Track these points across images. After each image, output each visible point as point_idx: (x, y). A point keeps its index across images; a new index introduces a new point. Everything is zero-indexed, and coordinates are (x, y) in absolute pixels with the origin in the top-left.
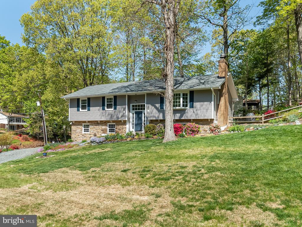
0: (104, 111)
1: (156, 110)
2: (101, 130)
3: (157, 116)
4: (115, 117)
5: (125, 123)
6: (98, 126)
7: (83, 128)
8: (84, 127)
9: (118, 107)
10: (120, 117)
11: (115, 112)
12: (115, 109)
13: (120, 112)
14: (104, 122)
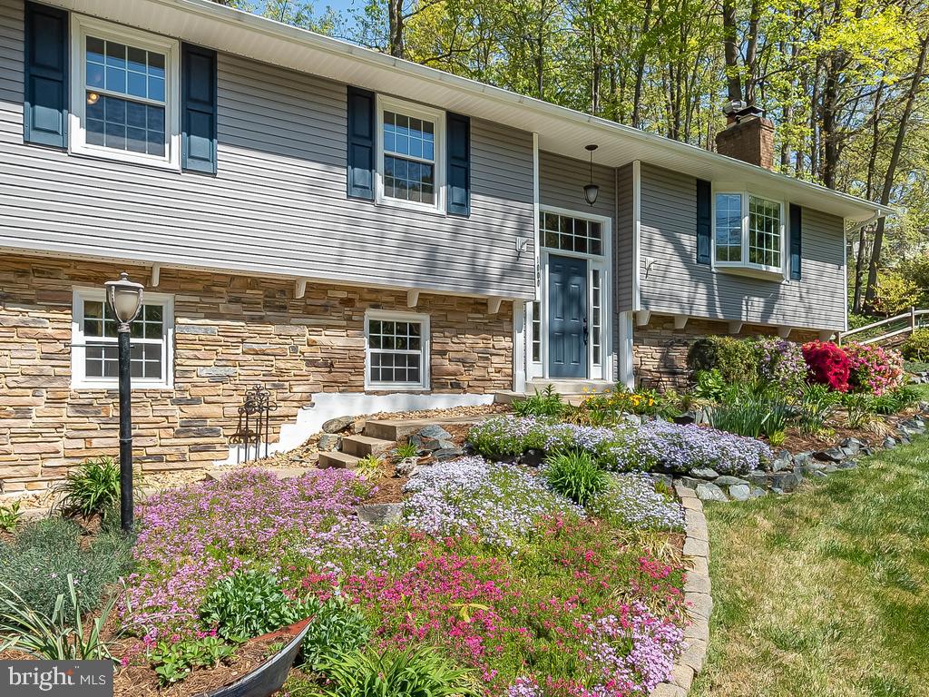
0: (370, 207)
1: (681, 265)
2: (311, 363)
3: (685, 296)
4: (461, 268)
5: (500, 318)
6: (272, 328)
7: (79, 337)
8: (90, 329)
9: (478, 201)
10: (494, 272)
11: (456, 233)
12: (460, 208)
13: (493, 238)
14: (344, 295)
